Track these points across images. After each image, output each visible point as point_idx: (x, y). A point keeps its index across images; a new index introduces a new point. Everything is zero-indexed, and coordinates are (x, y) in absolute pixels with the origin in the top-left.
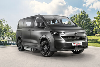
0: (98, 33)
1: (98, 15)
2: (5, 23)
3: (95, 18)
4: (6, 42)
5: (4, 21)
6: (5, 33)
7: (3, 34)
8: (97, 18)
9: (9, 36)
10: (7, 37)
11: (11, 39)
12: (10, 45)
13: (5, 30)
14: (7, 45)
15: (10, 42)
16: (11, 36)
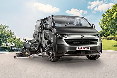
0: (103, 36)
1: (103, 18)
2: (8, 29)
3: (100, 20)
4: (9, 48)
5: (7, 26)
6: (7, 39)
7: (6, 40)
8: (102, 21)
9: (12, 42)
10: (10, 43)
11: (14, 45)
12: (13, 51)
13: (8, 36)
14: (10, 51)
15: (13, 48)
16: (14, 42)
